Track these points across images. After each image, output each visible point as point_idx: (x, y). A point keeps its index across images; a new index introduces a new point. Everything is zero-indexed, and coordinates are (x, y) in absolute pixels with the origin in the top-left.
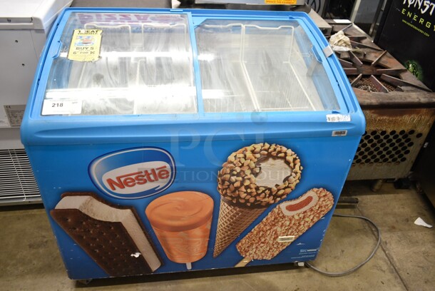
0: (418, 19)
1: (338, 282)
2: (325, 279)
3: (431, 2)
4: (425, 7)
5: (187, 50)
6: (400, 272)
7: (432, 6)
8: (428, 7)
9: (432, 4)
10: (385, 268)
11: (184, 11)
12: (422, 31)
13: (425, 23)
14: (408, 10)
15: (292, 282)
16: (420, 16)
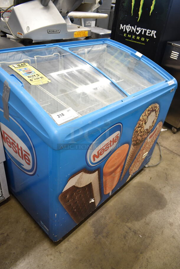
0: (136, 37)
1: (160, 167)
2: (155, 168)
3: (141, 28)
4: (138, 31)
5: (72, 67)
6: (173, 151)
7: (142, 30)
8: (140, 31)
9: (142, 29)
10: (168, 153)
11: (54, 45)
12: (140, 43)
13: (140, 38)
14: (127, 34)
15: (146, 176)
16: (136, 36)
